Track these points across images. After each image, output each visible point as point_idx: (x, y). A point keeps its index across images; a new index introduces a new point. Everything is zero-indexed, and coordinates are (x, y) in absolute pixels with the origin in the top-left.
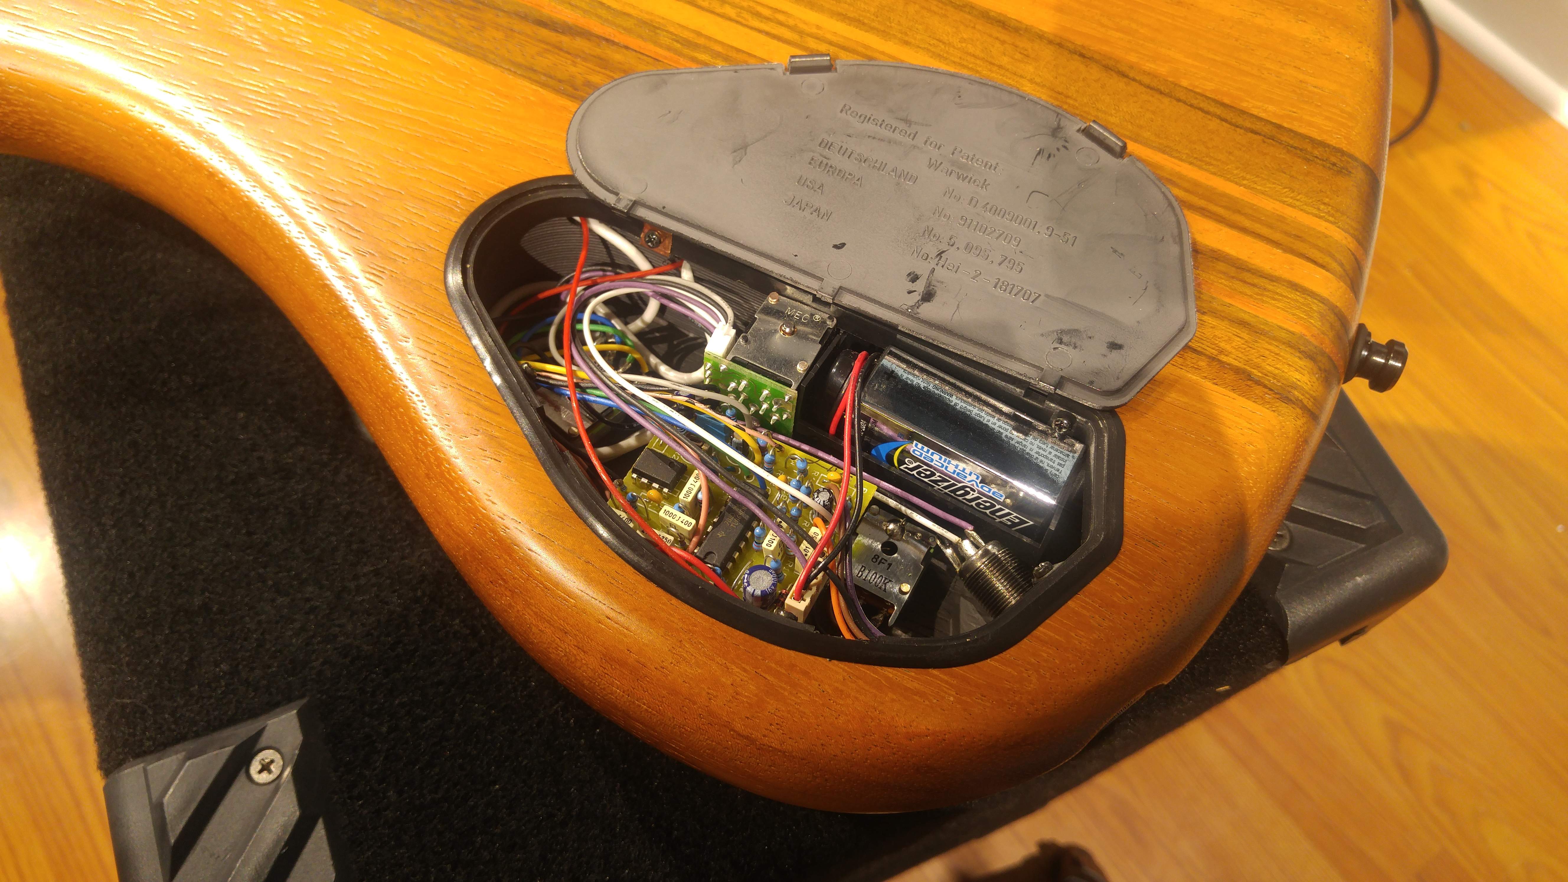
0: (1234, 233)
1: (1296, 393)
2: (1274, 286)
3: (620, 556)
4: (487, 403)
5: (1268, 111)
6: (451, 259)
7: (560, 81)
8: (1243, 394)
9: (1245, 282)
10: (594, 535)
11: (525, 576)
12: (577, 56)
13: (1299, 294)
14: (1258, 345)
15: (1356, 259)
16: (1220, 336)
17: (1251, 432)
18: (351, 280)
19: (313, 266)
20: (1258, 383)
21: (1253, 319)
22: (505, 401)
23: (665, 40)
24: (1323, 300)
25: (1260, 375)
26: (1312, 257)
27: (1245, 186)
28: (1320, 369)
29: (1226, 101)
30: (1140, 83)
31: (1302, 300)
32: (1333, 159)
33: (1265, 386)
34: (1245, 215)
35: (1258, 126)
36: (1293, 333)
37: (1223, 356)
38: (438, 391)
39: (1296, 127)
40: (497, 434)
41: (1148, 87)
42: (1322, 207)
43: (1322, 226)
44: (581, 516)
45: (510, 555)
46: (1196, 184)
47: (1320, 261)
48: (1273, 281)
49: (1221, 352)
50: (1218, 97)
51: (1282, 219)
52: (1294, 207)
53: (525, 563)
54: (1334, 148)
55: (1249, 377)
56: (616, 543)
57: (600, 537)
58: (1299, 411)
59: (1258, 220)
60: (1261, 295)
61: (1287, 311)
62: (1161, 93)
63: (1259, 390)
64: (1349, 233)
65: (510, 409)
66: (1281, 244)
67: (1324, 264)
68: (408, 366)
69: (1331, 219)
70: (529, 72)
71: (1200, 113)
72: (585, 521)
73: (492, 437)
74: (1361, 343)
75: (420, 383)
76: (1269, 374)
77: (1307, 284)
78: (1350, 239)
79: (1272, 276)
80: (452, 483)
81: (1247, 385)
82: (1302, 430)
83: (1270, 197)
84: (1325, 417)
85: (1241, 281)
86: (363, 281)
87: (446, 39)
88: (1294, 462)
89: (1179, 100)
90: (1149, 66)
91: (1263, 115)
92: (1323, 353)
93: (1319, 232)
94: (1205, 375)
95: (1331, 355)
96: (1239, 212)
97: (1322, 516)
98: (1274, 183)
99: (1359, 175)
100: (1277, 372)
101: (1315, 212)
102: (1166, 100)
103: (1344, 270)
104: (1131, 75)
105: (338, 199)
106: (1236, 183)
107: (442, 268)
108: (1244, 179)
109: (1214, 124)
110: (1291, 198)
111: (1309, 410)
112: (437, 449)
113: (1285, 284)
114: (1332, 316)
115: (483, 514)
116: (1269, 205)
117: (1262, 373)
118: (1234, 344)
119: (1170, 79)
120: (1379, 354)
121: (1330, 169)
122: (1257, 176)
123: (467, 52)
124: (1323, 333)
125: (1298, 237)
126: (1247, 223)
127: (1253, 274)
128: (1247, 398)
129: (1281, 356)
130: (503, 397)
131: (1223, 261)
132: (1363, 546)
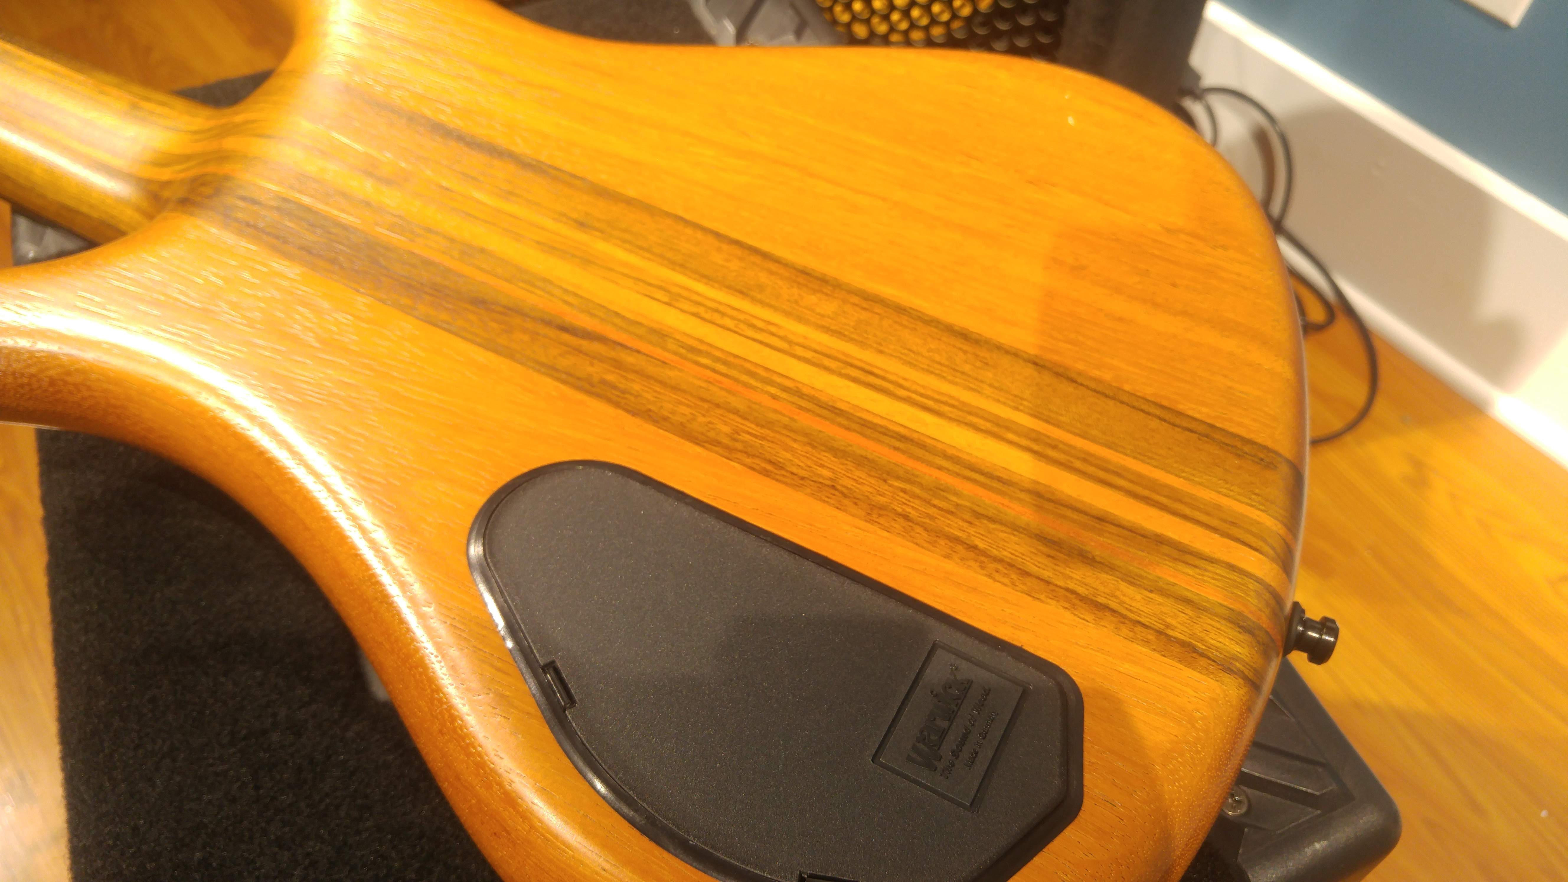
0: (1176, 520)
1: (1237, 664)
2: (1213, 567)
3: (616, 810)
4: (499, 665)
5: (1201, 412)
6: (474, 534)
7: (579, 379)
8: (1189, 665)
9: (1187, 563)
10: (592, 790)
11: (527, 828)
12: (594, 358)
13: (1236, 574)
14: (1201, 620)
15: (1286, 543)
16: (1166, 612)
17: (1196, 700)
18: (381, 551)
19: (347, 537)
20: (1202, 655)
21: (1196, 597)
22: (516, 662)
23: (672, 346)
24: (1259, 581)
25: (1204, 647)
26: (1247, 541)
27: (1184, 478)
28: (1258, 642)
29: (1165, 403)
30: (1087, 387)
31: (1239, 580)
32: (1262, 456)
33: (1209, 658)
34: (1186, 504)
35: (1193, 425)
36: (1233, 610)
37: (1169, 631)
38: (454, 652)
39: (1227, 426)
40: (508, 693)
41: (1095, 391)
42: (1253, 497)
43: (1255, 514)
44: (580, 772)
45: (514, 808)
46: (1139, 475)
47: (1254, 545)
48: (1212, 562)
49: (1168, 626)
50: (1158, 400)
51: (1218, 507)
52: (1229, 497)
53: (527, 816)
54: (1261, 445)
55: (1194, 650)
56: (612, 798)
57: (598, 792)
58: (1242, 681)
59: (1198, 509)
60: (1202, 575)
61: (1227, 590)
62: (1106, 396)
63: (1203, 662)
64: (1278, 520)
65: (520, 670)
66: (1217, 530)
67: (1258, 548)
68: (429, 631)
69: (1261, 507)
70: (551, 370)
71: (1142, 413)
72: (584, 777)
73: (502, 696)
74: (1296, 620)
75: (438, 646)
76: (1212, 647)
77: (1243, 565)
78: (1280, 526)
79: (1212, 558)
80: (463, 739)
81: (1192, 657)
82: (1244, 699)
83: (1208, 487)
84: (1267, 686)
85: (1184, 562)
86: (391, 552)
87: (478, 340)
88: (1239, 728)
89: (1122, 402)
90: (1096, 373)
91: (1197, 416)
92: (1260, 628)
93: (1252, 519)
94: (1154, 647)
95: (1268, 630)
96: (1180, 501)
97: (1277, 783)
98: (1210, 476)
99: (1284, 469)
100: (1219, 645)
101: (1249, 501)
102: (1111, 403)
103: (1276, 553)
104: (1079, 380)
105: (374, 477)
106: (1176, 476)
107: (465, 541)
108: (1183, 471)
109: (1154, 423)
110: (1226, 488)
111: (1250, 680)
112: (451, 707)
113: (1223, 565)
114: (1267, 594)
115: (492, 770)
116: (1206, 495)
117: (1205, 646)
118: (1179, 620)
119: (1114, 384)
120: (1313, 629)
121: (1258, 463)
122: (1195, 469)
123: (497, 352)
124: (1260, 610)
125: (1233, 523)
126: (1187, 511)
127: (1195, 556)
128: (1193, 669)
129: (1222, 630)
130: (514, 659)
131: (1166, 545)
132: (1319, 812)
